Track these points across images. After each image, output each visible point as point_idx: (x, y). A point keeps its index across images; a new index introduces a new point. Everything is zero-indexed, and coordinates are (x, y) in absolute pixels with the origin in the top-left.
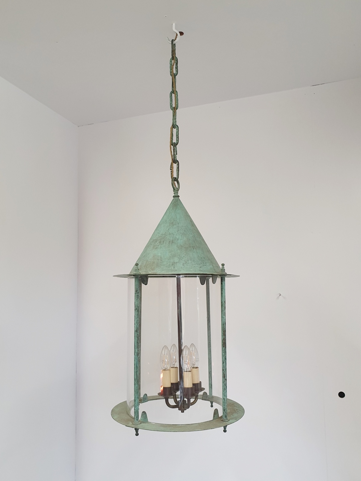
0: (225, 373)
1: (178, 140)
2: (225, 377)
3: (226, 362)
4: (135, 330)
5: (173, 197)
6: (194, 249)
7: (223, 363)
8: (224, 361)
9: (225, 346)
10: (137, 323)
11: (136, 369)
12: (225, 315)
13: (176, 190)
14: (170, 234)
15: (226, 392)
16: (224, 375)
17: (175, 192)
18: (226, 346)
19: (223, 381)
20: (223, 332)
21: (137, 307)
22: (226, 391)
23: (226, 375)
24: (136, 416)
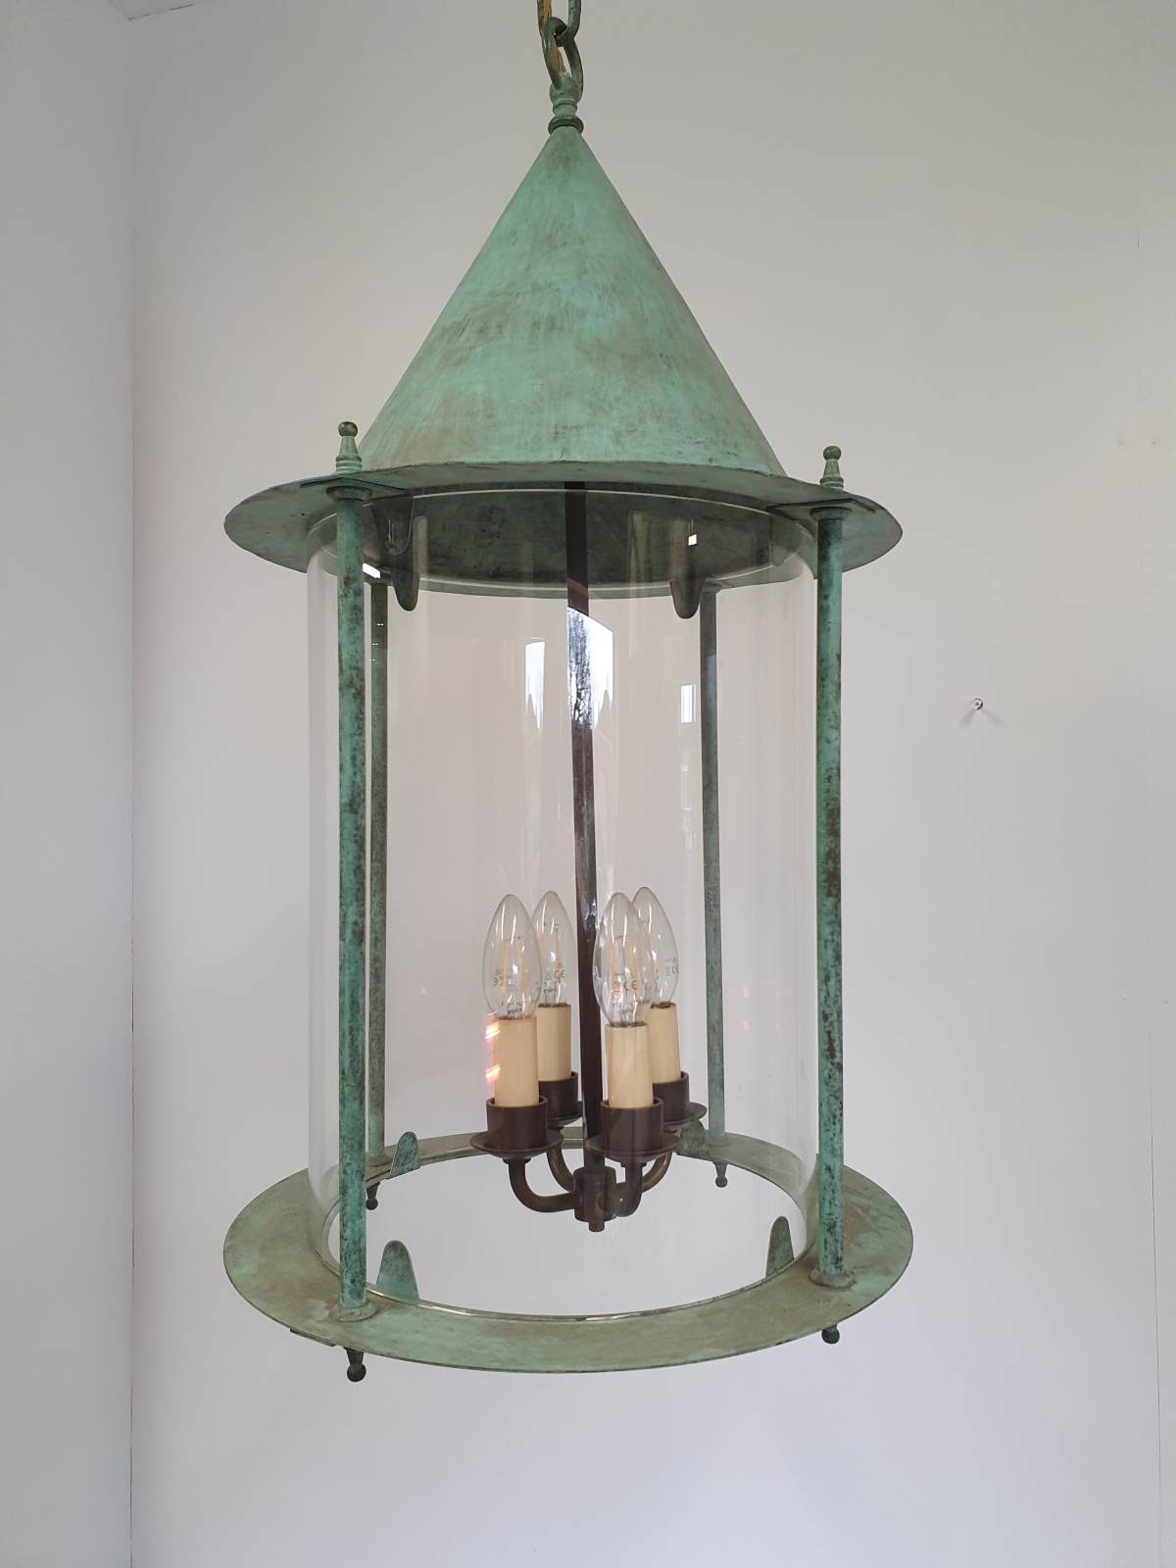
0: (835, 1035)
2: (833, 1056)
3: (839, 974)
4: (346, 800)
5: (553, 126)
6: (669, 365)
7: (827, 979)
8: (832, 971)
9: (834, 892)
10: (354, 765)
11: (347, 1016)
12: (838, 727)
13: (566, 87)
14: (536, 288)
15: (841, 1131)
16: (831, 1041)
17: (559, 100)
18: (839, 890)
19: (826, 1072)
20: (824, 819)
21: (354, 672)
22: (838, 1125)
23: (841, 1042)
24: (349, 1275)
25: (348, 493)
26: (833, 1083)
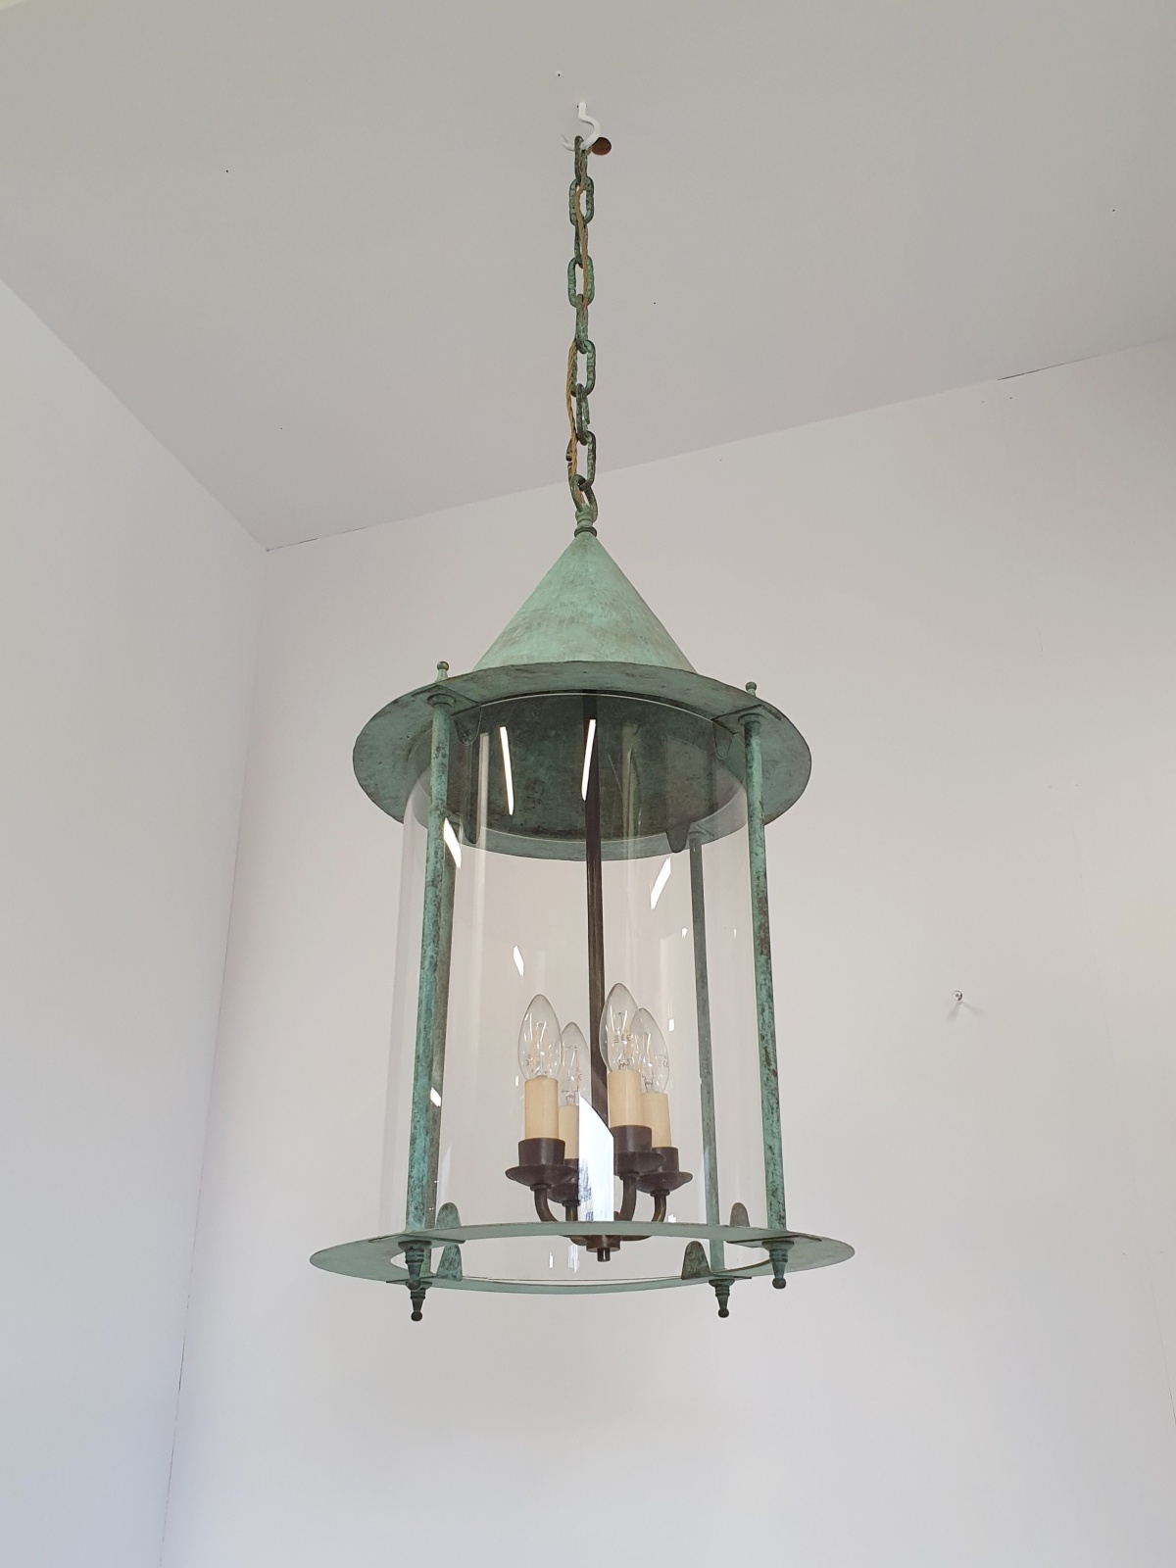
0: (770, 1049)
1: (592, 379)
2: (769, 1064)
3: (771, 1008)
4: (430, 879)
5: (577, 533)
6: (646, 643)
7: (763, 1010)
8: (766, 1005)
9: (765, 951)
10: (436, 857)
11: (423, 1019)
12: (763, 846)
13: (586, 512)
14: (562, 605)
15: (778, 1120)
16: (767, 1054)
17: (580, 518)
18: (769, 951)
19: (765, 1077)
20: (756, 904)
21: (440, 802)
22: (775, 1115)
23: (775, 1056)
24: (413, 1204)
25: (442, 699)
26: (770, 1084)
